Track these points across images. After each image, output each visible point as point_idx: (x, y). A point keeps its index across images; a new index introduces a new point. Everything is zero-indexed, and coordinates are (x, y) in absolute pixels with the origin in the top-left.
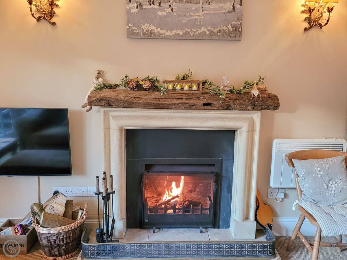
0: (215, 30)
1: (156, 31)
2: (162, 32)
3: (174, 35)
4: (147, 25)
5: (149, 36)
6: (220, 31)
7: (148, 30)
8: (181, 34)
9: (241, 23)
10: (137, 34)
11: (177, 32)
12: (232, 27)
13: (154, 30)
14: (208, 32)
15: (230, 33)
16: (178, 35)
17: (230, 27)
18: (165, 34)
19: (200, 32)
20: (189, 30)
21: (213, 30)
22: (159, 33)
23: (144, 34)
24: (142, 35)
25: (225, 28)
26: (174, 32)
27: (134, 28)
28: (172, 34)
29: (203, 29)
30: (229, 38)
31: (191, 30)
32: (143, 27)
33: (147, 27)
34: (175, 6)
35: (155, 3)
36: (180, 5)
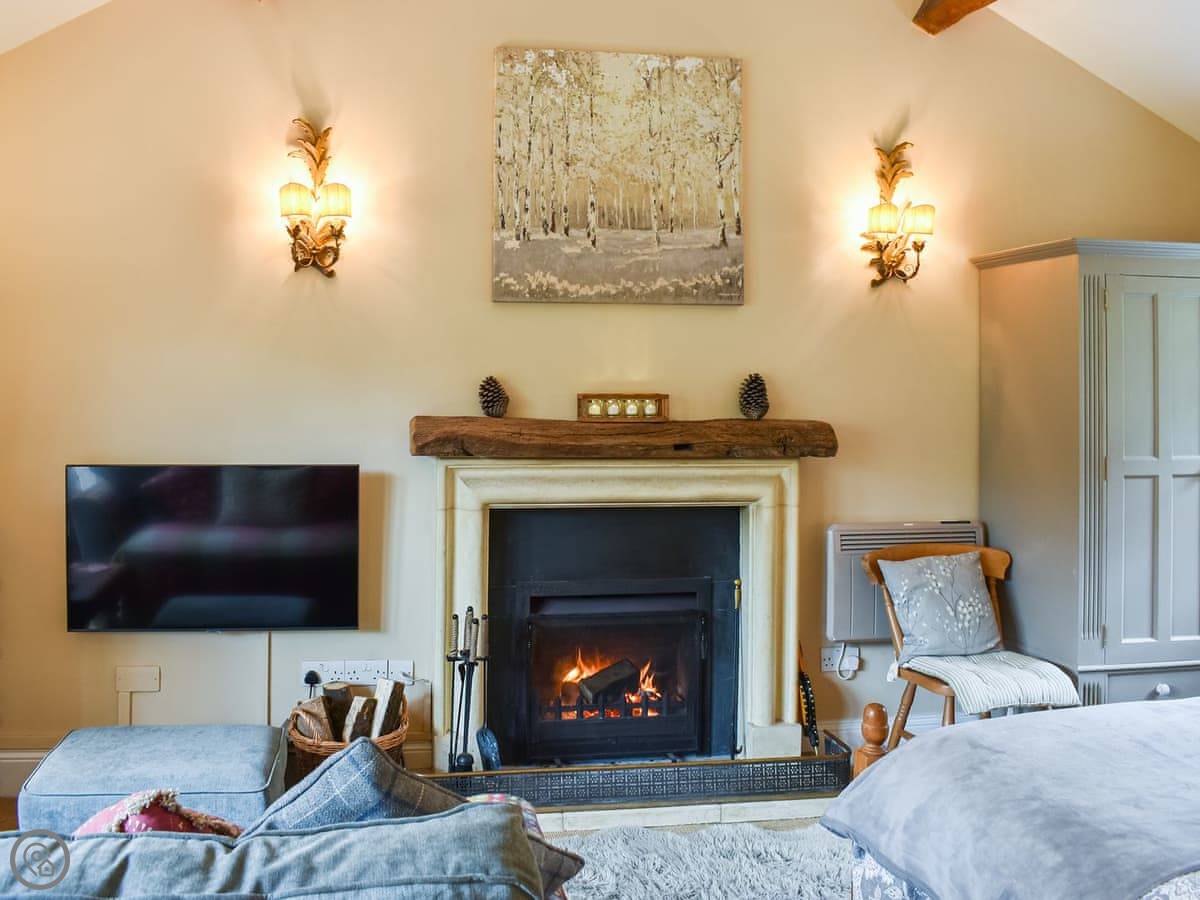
0: (688, 285)
1: (558, 287)
2: (572, 288)
3: (599, 295)
4: (539, 274)
5: (544, 296)
6: (697, 286)
7: (540, 286)
8: (613, 292)
9: (742, 270)
10: (515, 294)
11: (604, 289)
12: (723, 278)
13: (553, 285)
14: (671, 289)
15: (718, 290)
16: (607, 295)
17: (718, 278)
18: (578, 292)
19: (654, 287)
20: (630, 284)
21: (681, 283)
22: (566, 290)
23: (532, 293)
24: (527, 295)
25: (707, 280)
26: (597, 288)
27: (510, 280)
28: (593, 293)
29: (661, 282)
30: (717, 301)
31: (635, 284)
32: (530, 278)
33: (538, 278)
34: (601, 234)
35: (557, 228)
36: (610, 233)
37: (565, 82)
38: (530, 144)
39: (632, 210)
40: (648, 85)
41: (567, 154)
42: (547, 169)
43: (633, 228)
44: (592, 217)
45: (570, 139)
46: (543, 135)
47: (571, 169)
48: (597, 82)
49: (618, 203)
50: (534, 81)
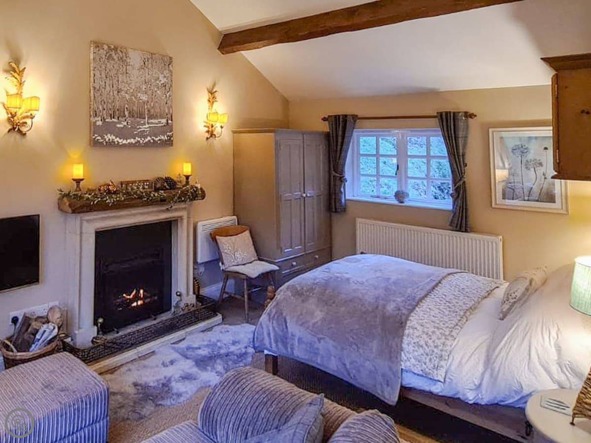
0: (157, 139)
1: (116, 140)
2: (120, 141)
3: (129, 143)
4: (109, 135)
5: (110, 144)
6: (160, 140)
7: (109, 140)
8: (134, 142)
9: (172, 134)
10: (100, 143)
11: (131, 141)
13: (114, 139)
14: (152, 141)
15: (166, 141)
16: (132, 143)
17: (166, 136)
18: (122, 142)
19: (147, 140)
20: (139, 139)
21: (155, 139)
22: (118, 141)
23: (106, 143)
24: (104, 144)
25: (163, 137)
26: (129, 141)
27: (99, 138)
28: (127, 143)
29: (149, 138)
30: (166, 146)
31: (141, 139)
32: (106, 137)
33: (109, 137)
34: (129, 120)
35: (115, 117)
36: (133, 119)
37: (117, 59)
38: (105, 82)
39: (140, 111)
40: (145, 63)
41: (118, 88)
42: (111, 93)
43: (140, 118)
44: (126, 113)
45: (119, 82)
46: (110, 79)
47: (119, 94)
48: (128, 60)
49: (135, 108)
50: (107, 58)
